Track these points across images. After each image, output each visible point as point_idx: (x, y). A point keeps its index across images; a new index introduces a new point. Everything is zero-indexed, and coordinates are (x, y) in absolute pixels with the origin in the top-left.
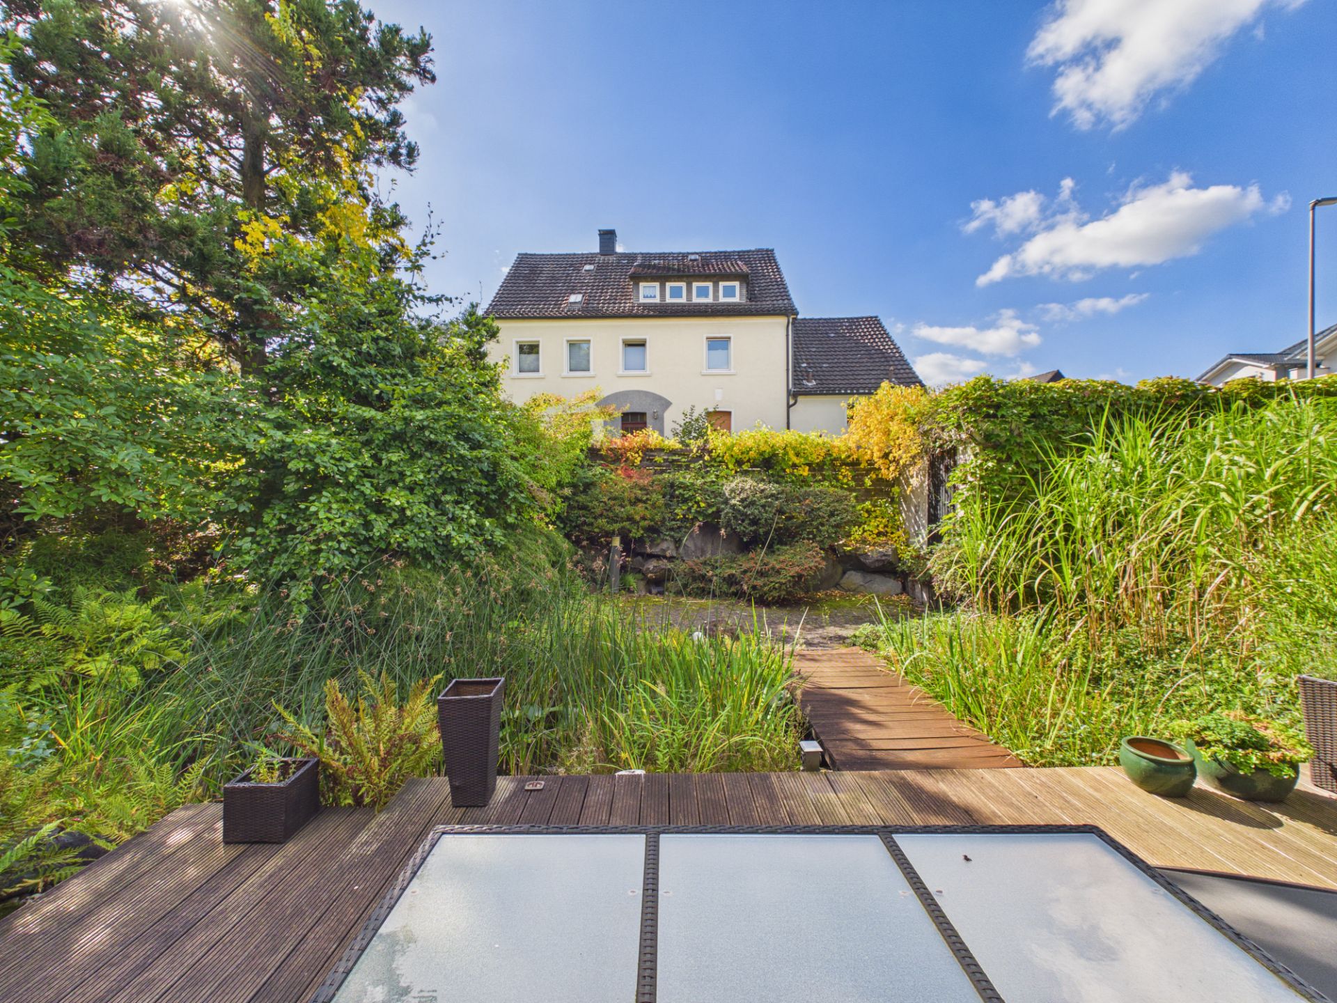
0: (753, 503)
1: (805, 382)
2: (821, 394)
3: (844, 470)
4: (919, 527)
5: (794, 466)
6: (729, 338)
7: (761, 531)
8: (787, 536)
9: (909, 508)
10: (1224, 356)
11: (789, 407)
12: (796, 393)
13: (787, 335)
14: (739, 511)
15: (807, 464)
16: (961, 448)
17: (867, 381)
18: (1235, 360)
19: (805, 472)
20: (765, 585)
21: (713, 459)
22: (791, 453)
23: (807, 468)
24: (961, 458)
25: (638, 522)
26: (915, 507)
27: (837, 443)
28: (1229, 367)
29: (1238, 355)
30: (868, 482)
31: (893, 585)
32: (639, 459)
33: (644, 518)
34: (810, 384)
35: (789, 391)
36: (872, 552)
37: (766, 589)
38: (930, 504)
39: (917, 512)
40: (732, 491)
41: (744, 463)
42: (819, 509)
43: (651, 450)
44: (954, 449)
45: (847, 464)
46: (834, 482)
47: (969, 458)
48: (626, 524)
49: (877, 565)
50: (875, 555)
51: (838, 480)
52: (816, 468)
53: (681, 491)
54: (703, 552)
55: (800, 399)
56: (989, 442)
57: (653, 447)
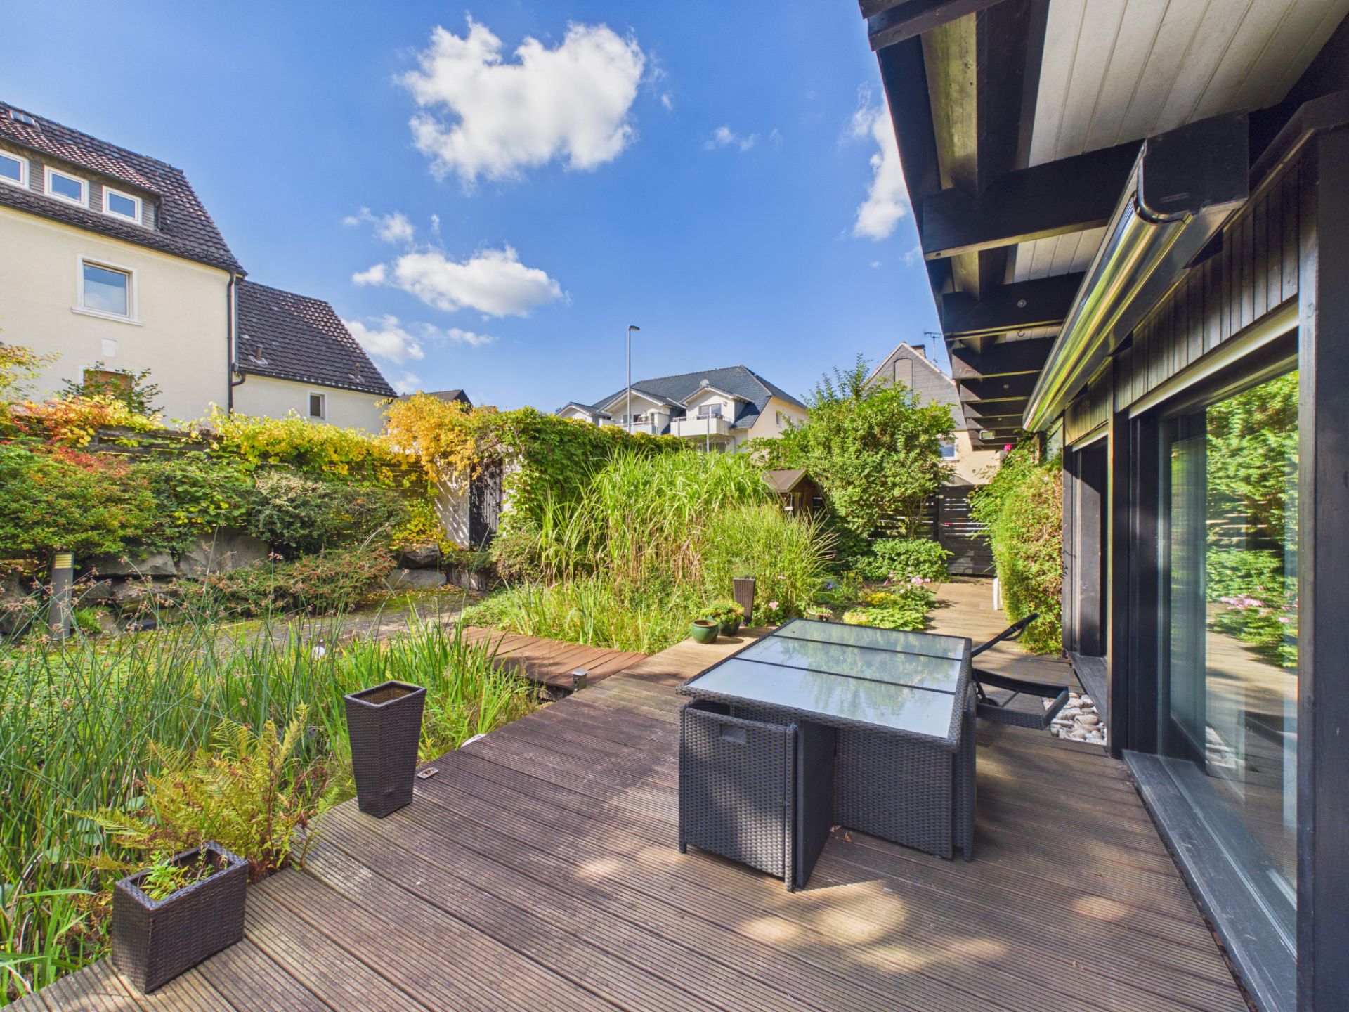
0: (305, 503)
1: (251, 358)
2: (277, 377)
3: (385, 470)
4: (458, 524)
5: (331, 463)
6: (129, 273)
7: (315, 534)
8: (337, 538)
9: (446, 509)
10: (568, 403)
11: (231, 385)
12: (240, 370)
13: (229, 296)
14: (287, 512)
15: (348, 463)
16: (507, 460)
17: (331, 373)
18: (573, 407)
19: (344, 471)
20: (334, 592)
21: (224, 449)
22: (331, 450)
23: (347, 467)
24: (507, 468)
25: (115, 531)
26: (454, 507)
27: (376, 443)
28: (569, 410)
29: (577, 404)
30: (406, 483)
31: (438, 577)
32: (88, 438)
33: (123, 526)
34: (259, 362)
35: (231, 367)
36: (420, 548)
37: (336, 595)
38: (473, 505)
39: (456, 511)
40: (272, 490)
41: (270, 457)
42: (376, 509)
43: (109, 427)
44: (501, 462)
45: (387, 465)
46: (375, 482)
47: (516, 470)
48: (94, 535)
49: (426, 560)
50: (424, 552)
51: (378, 480)
52: (355, 467)
53: (186, 487)
54: (221, 565)
55: (248, 377)
56: (534, 459)
57: (113, 423)
